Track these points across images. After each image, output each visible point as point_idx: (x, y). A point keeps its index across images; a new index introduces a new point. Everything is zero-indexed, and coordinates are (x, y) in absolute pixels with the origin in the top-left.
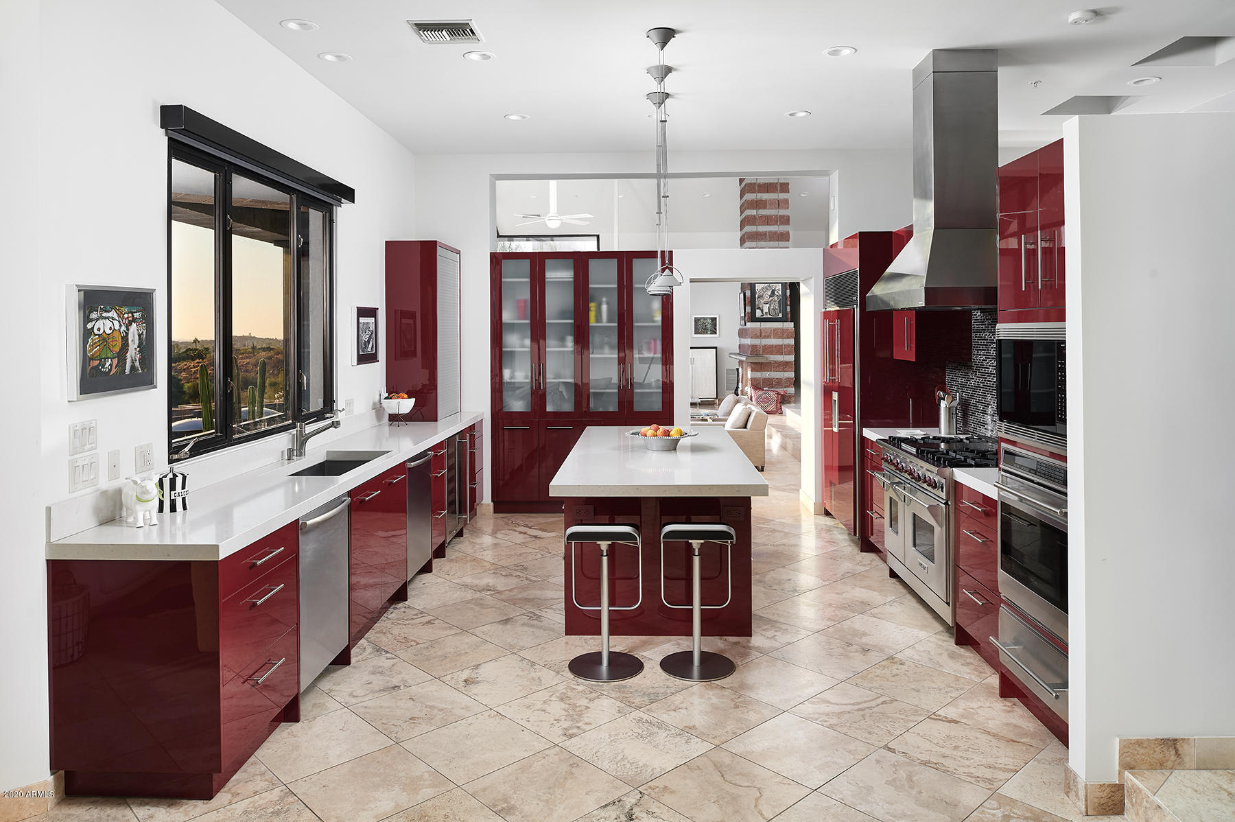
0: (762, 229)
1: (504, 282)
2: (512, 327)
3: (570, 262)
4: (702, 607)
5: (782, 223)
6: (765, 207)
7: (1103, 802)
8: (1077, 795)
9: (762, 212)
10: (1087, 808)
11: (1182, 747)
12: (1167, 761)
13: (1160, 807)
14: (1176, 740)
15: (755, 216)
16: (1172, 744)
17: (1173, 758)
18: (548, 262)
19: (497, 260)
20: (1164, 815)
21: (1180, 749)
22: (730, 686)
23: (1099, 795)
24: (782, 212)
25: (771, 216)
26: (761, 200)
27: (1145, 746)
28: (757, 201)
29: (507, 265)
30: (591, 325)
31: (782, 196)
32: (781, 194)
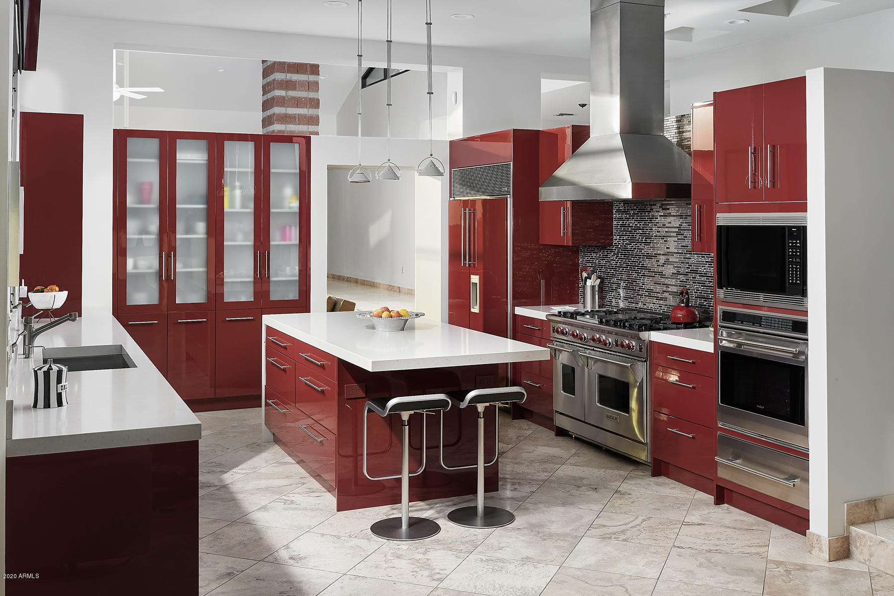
0: (291, 111)
1: (129, 162)
2: (138, 213)
3: (203, 143)
4: (485, 465)
5: (312, 107)
6: (294, 89)
7: (838, 550)
8: (820, 549)
9: (292, 93)
10: (829, 556)
11: (879, 504)
12: (871, 515)
13: (883, 542)
14: (875, 500)
15: (284, 97)
16: (873, 502)
17: (874, 513)
18: (179, 142)
19: (121, 138)
20: (887, 546)
21: (877, 506)
22: (523, 527)
23: (836, 545)
24: (312, 95)
25: (300, 98)
26: (291, 81)
27: (860, 507)
28: (287, 82)
29: (132, 144)
30: (225, 210)
31: (312, 78)
32: (312, 76)
